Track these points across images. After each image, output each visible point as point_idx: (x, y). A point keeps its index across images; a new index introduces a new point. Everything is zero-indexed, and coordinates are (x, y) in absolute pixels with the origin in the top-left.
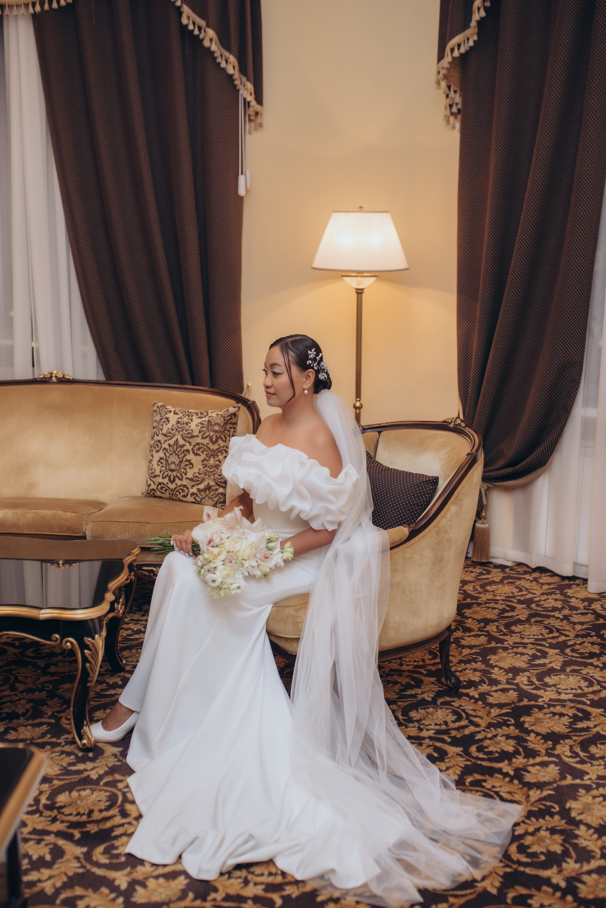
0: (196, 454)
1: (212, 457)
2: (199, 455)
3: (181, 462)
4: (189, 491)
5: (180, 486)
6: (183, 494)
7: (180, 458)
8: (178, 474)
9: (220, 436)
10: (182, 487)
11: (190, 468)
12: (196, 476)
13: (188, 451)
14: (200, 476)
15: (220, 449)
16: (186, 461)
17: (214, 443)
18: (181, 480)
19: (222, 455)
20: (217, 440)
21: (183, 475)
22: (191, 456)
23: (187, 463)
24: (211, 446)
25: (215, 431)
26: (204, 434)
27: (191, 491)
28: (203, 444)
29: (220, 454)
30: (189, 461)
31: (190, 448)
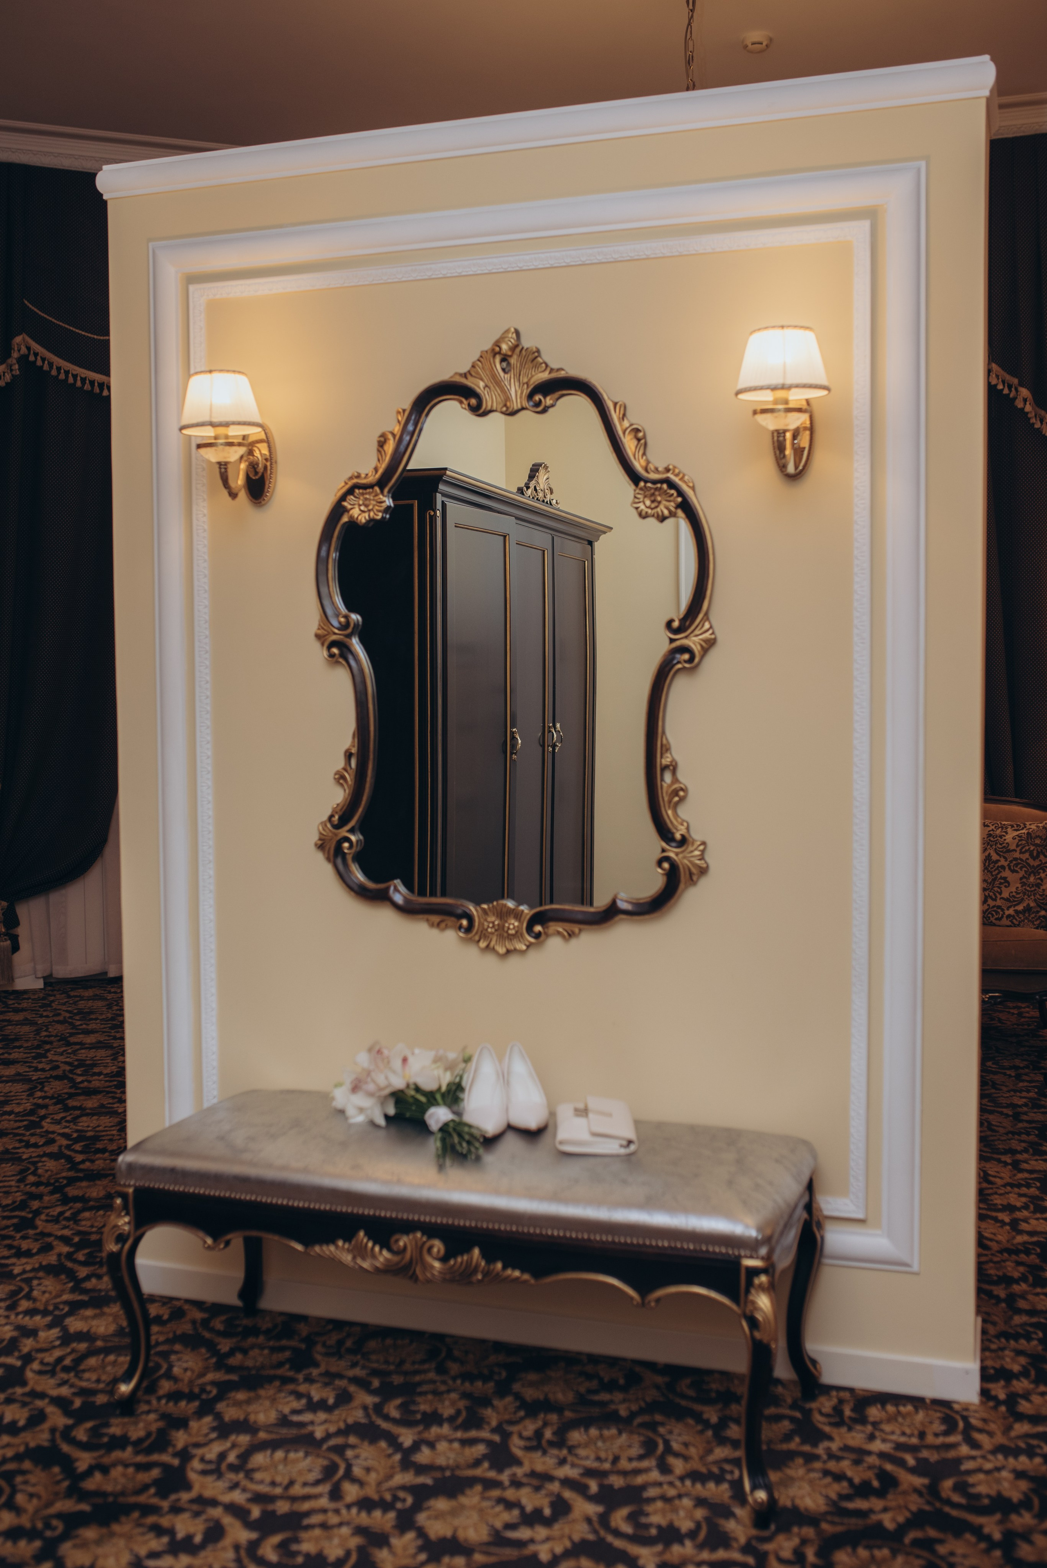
0: (1013, 871)
1: (1032, 875)
2: (1017, 872)
3: (994, 880)
4: (1004, 913)
5: (994, 907)
6: (996, 917)
7: (993, 876)
8: (991, 894)
9: (1042, 850)
10: (995, 909)
11: (1006, 887)
12: (1013, 896)
13: (1003, 867)
14: (1018, 896)
15: (1042, 866)
16: (1001, 878)
17: (1034, 859)
18: (995, 900)
19: (1044, 873)
20: (1038, 856)
21: (998, 895)
22: (1007, 873)
23: (1002, 881)
24: (1031, 862)
25: (1036, 845)
26: (1022, 848)
27: (1007, 913)
28: (1021, 860)
29: (1041, 871)
30: (1005, 878)
31: (1006, 864)
